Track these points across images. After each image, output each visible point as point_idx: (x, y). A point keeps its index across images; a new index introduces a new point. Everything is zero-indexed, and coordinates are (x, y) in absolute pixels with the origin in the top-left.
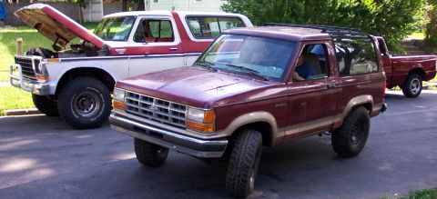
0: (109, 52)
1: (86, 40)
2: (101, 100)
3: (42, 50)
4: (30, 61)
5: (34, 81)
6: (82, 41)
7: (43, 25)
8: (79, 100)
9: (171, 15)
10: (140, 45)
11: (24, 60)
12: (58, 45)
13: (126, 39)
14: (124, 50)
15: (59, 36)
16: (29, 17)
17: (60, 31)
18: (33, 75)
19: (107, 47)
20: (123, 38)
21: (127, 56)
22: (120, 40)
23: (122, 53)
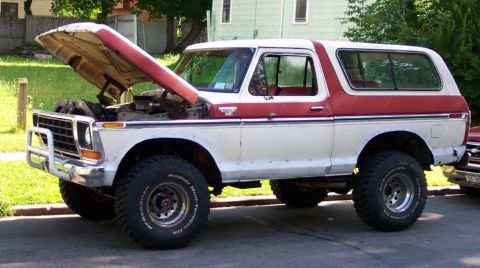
0: (207, 112)
1: (169, 90)
2: (192, 197)
3: (89, 104)
4: (70, 124)
5: (75, 161)
6: (159, 91)
7: (84, 60)
8: (152, 196)
9: (312, 47)
10: (260, 100)
11: (57, 122)
12: (106, 94)
13: (236, 89)
14: (234, 109)
15: (110, 79)
16: (60, 46)
17: (112, 71)
18: (74, 149)
19: (202, 102)
20: (230, 86)
21: (239, 120)
22: (225, 91)
23: (230, 114)
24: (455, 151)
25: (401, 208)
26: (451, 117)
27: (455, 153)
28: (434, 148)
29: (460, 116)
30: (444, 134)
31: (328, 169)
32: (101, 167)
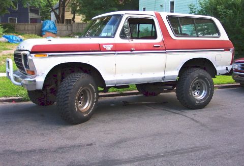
4: (21, 56)
13: (113, 36)
14: (111, 46)
18: (24, 70)
20: (109, 34)
21: (114, 52)
22: (107, 37)
23: (109, 49)
24: (227, 68)
25: (201, 97)
26: (225, 50)
27: (227, 69)
28: (217, 66)
29: (229, 50)
30: (222, 59)
31: (163, 78)
32: (34, 79)
